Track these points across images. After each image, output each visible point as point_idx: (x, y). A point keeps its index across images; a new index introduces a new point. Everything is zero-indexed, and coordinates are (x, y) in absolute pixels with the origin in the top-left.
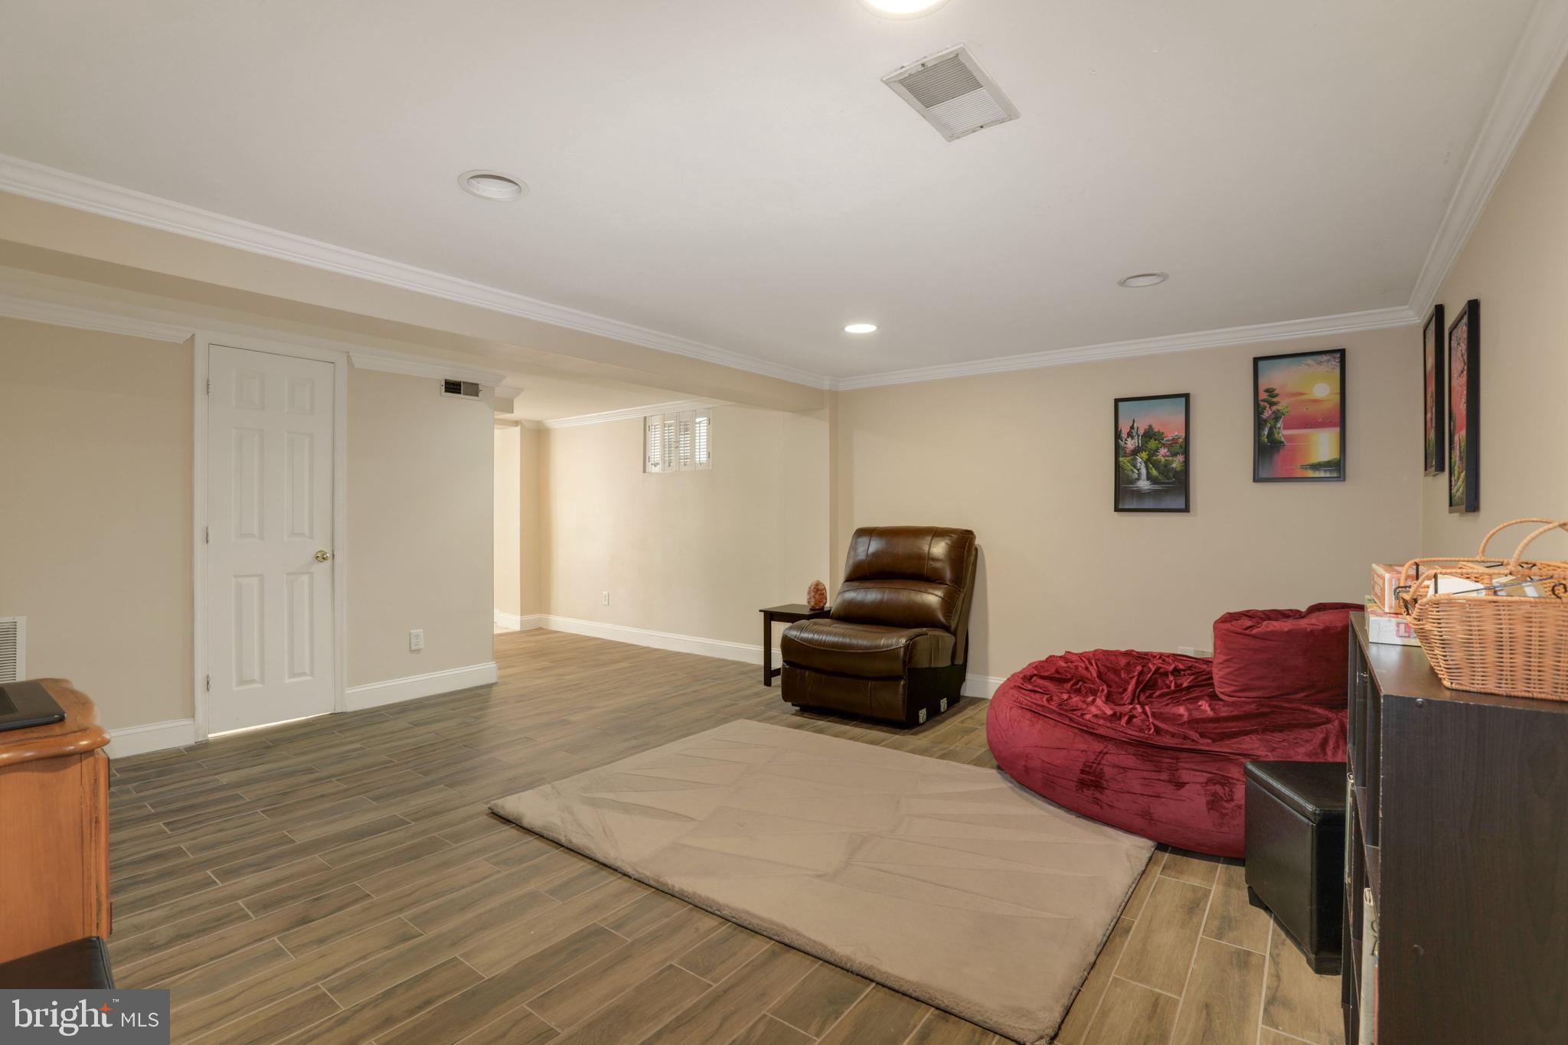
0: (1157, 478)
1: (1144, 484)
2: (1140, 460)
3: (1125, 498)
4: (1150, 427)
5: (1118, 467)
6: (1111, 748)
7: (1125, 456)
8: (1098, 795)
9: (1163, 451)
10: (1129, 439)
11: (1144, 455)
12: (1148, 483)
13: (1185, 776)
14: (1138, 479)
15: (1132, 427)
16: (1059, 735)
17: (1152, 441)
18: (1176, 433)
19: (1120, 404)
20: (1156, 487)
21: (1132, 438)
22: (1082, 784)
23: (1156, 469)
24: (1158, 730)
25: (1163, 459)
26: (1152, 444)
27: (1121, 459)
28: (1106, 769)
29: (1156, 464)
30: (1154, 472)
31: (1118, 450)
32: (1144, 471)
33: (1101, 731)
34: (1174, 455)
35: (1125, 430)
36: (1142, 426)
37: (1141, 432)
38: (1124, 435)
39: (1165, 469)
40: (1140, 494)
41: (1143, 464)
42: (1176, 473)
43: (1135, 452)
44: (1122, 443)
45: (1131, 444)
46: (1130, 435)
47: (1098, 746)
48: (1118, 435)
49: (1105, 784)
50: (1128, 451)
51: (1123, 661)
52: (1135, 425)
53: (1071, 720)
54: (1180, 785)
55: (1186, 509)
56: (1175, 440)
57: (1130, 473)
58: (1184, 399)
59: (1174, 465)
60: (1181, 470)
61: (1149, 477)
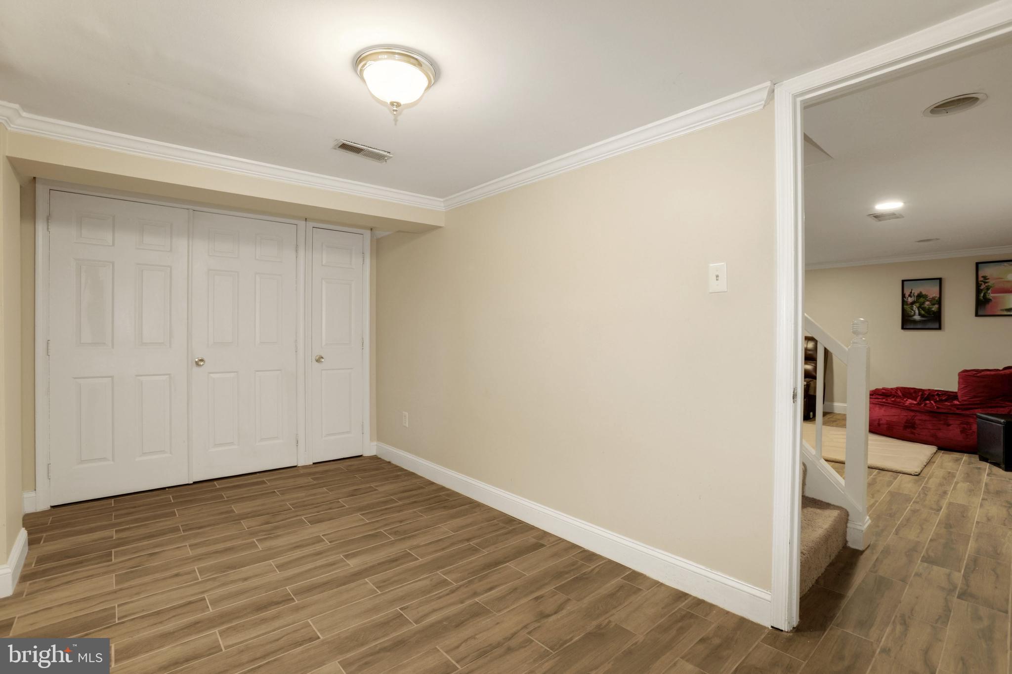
0: (924, 315)
1: (917, 317)
2: (915, 307)
3: (907, 323)
4: (921, 293)
5: (903, 310)
6: (918, 414)
7: (907, 305)
8: (913, 430)
9: (927, 303)
10: (909, 298)
11: (918, 305)
12: (919, 317)
13: (951, 422)
14: (914, 315)
15: (911, 293)
16: (894, 411)
17: (922, 298)
18: (934, 295)
19: (905, 282)
20: (923, 319)
21: (911, 297)
22: (906, 427)
23: (923, 311)
24: (938, 408)
25: (927, 307)
26: (922, 300)
27: (905, 306)
28: (916, 421)
29: (924, 309)
30: (923, 312)
31: (904, 302)
32: (917, 312)
33: (913, 408)
34: (934, 304)
35: (907, 293)
36: (916, 292)
37: (916, 294)
38: (907, 295)
39: (928, 311)
40: (915, 322)
41: (917, 309)
42: (934, 313)
43: (913, 303)
44: (905, 299)
45: (910, 300)
46: (910, 296)
47: (913, 414)
48: (903, 296)
49: (916, 426)
50: (909, 303)
51: (912, 391)
52: (913, 292)
53: (899, 406)
54: (949, 425)
55: (940, 328)
56: (933, 298)
57: (910, 313)
58: (938, 280)
59: (933, 309)
60: (937, 312)
61: (920, 314)
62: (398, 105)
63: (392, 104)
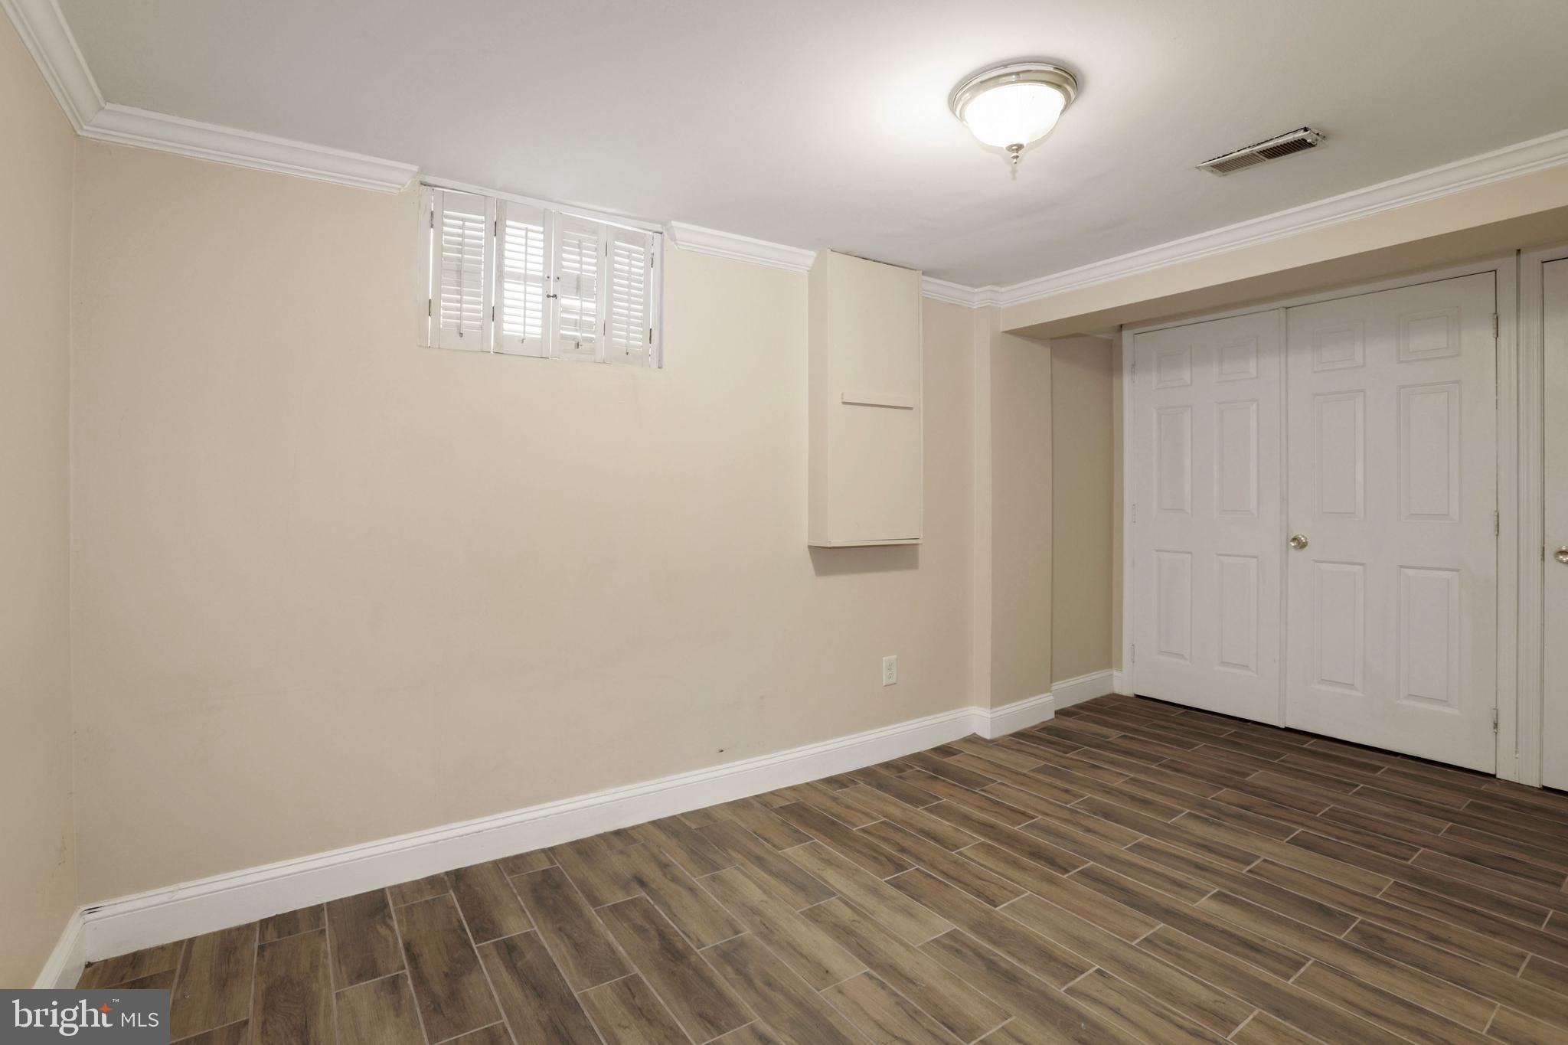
62: (1020, 147)
63: (1010, 148)
